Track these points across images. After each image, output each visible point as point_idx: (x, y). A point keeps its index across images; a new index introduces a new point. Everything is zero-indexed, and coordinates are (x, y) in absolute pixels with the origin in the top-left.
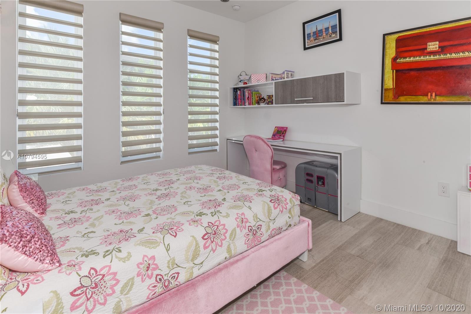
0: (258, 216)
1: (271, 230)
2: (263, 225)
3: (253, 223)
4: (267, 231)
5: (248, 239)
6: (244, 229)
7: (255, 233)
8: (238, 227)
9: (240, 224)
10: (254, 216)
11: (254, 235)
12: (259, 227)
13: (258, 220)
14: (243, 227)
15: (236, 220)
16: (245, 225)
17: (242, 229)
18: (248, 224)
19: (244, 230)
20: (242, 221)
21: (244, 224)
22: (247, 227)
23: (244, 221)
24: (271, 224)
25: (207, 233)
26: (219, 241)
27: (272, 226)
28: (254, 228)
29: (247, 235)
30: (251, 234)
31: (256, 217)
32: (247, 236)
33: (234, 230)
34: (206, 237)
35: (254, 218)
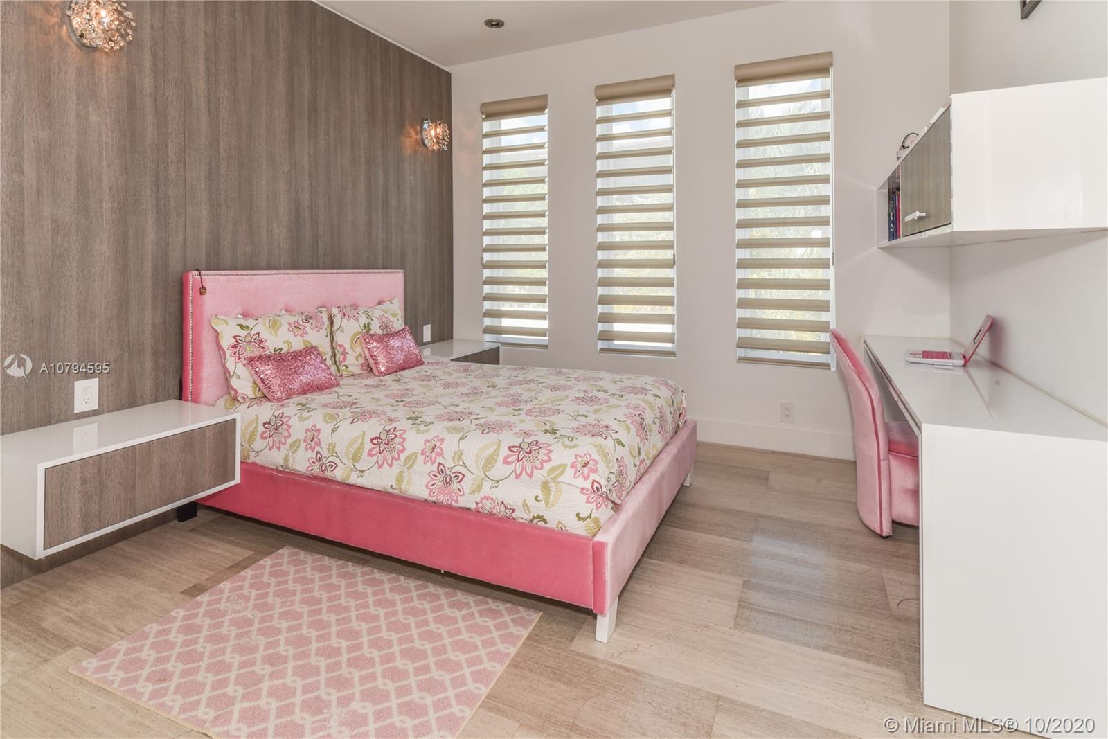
0: (464, 457)
1: (482, 495)
2: (468, 477)
3: (448, 463)
4: (473, 492)
5: (433, 483)
6: (429, 463)
7: (448, 481)
8: (423, 453)
9: (428, 451)
10: (455, 453)
11: (447, 483)
12: (460, 477)
13: (461, 463)
14: (431, 459)
15: (425, 442)
16: (436, 458)
17: (427, 462)
18: (440, 460)
19: (431, 464)
20: (433, 449)
21: (433, 455)
22: (437, 464)
23: (435, 451)
24: (486, 486)
25: (379, 438)
26: (389, 457)
27: (486, 490)
28: (448, 472)
29: (434, 475)
30: (441, 477)
31: (459, 455)
32: (433, 477)
33: (415, 454)
34: (375, 442)
35: (455, 456)
